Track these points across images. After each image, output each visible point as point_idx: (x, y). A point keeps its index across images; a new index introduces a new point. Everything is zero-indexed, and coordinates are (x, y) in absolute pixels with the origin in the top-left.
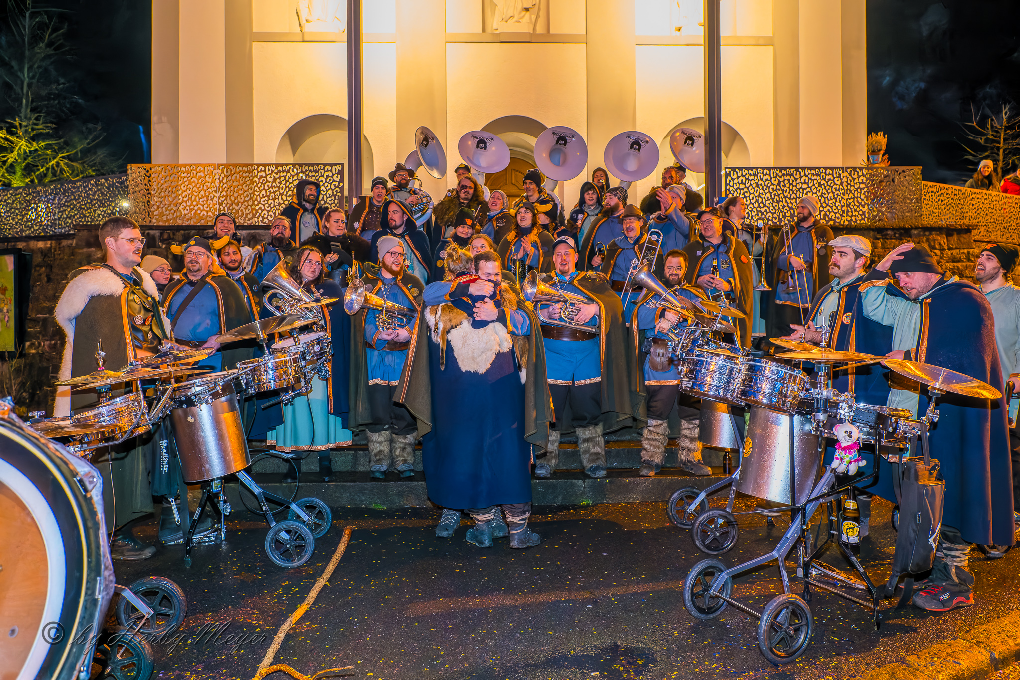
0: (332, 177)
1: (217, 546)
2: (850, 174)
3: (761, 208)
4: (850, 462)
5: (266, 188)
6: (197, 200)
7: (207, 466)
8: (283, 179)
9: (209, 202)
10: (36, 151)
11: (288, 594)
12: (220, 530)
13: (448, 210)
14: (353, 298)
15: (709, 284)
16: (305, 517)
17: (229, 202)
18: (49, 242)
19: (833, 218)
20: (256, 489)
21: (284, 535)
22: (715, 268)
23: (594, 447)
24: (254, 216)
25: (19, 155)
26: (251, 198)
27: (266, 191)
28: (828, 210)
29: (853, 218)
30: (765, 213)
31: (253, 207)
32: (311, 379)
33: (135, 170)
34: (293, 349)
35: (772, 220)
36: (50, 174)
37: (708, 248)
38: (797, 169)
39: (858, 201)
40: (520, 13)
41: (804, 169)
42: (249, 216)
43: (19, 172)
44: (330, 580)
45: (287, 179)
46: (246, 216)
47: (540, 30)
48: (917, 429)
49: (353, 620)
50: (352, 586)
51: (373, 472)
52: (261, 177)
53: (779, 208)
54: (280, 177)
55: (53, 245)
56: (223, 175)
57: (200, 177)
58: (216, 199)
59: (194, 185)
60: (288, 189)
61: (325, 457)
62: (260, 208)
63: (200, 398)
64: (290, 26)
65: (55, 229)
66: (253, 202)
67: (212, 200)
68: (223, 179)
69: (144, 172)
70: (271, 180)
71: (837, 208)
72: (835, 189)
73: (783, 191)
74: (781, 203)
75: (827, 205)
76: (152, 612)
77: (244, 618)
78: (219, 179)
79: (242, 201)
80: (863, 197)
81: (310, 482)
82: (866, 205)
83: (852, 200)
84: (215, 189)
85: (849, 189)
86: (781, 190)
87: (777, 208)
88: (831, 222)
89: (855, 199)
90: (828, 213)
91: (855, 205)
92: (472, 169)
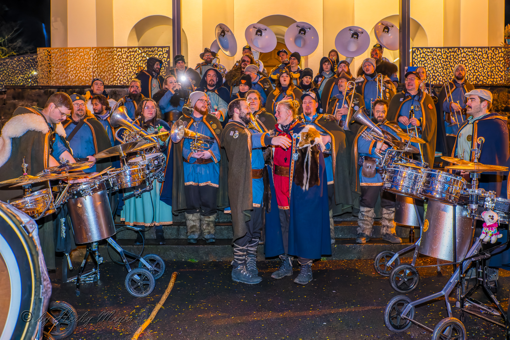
0: (163, 55)
1: (95, 283)
2: (493, 51)
3: (435, 73)
4: (492, 235)
5: (122, 62)
6: (80, 70)
7: (90, 234)
8: (132, 56)
9: (87, 71)
11: (138, 313)
12: (97, 273)
13: (234, 76)
16: (149, 267)
17: (99, 71)
19: (482, 79)
20: (119, 249)
21: (136, 277)
22: (411, 111)
24: (115, 80)
26: (113, 69)
27: (122, 64)
29: (495, 80)
30: (438, 77)
31: (114, 74)
32: (152, 182)
33: (42, 52)
34: (141, 163)
35: (442, 81)
38: (459, 48)
39: (498, 69)
41: (463, 48)
42: (112, 80)
44: (164, 305)
45: (135, 56)
46: (110, 80)
49: (179, 329)
50: (177, 308)
51: (189, 239)
52: (119, 55)
53: (447, 73)
54: (130, 55)
56: (95, 54)
57: (81, 56)
58: (91, 69)
59: (77, 60)
60: (135, 63)
62: (118, 75)
63: (85, 192)
66: (114, 71)
67: (89, 70)
68: (95, 56)
69: (47, 53)
70: (125, 57)
71: (484, 73)
72: (484, 61)
73: (450, 62)
74: (448, 70)
75: (478, 71)
76: (58, 323)
77: (113, 327)
78: (93, 56)
79: (107, 70)
80: (501, 66)
81: (151, 245)
82: (503, 72)
83: (494, 68)
84: (90, 63)
85: (493, 61)
86: (449, 62)
87: (445, 73)
88: (481, 83)
89: (497, 67)
90: (478, 76)
91: (496, 71)
92: (252, 49)
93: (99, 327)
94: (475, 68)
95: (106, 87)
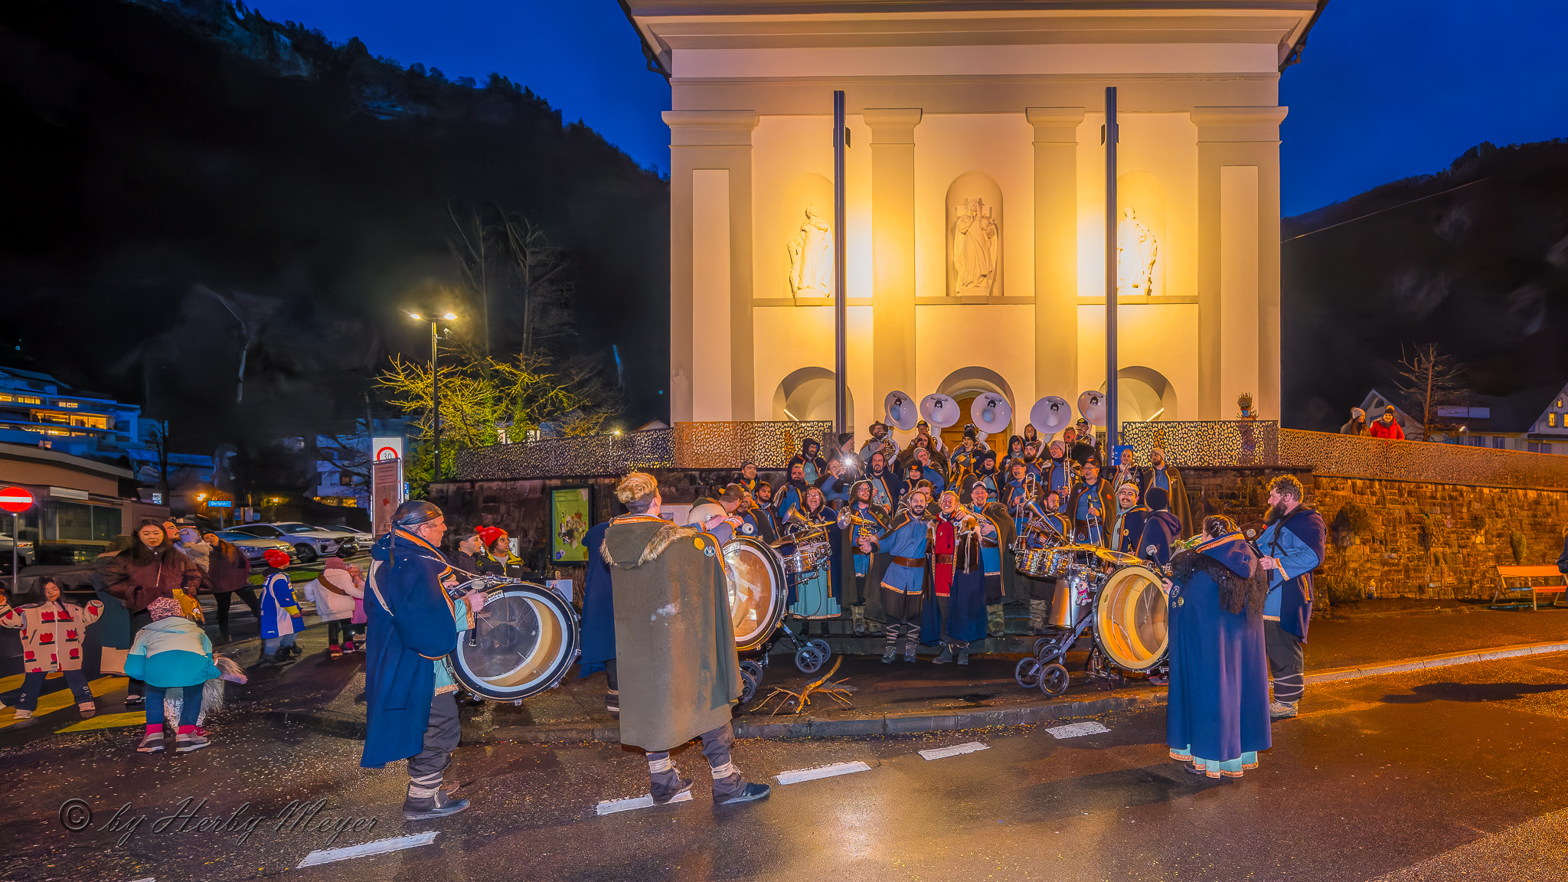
0: (824, 431)
2: (1221, 426)
6: (725, 448)
10: (537, 383)
13: (908, 458)
14: (844, 518)
17: (748, 450)
19: (1207, 460)
21: (805, 654)
24: (766, 460)
25: (521, 387)
26: (764, 447)
28: (1204, 454)
29: (1223, 460)
31: (766, 453)
32: (818, 570)
33: (679, 427)
38: (1179, 423)
40: (979, 279)
41: (1184, 422)
42: (763, 461)
43: (520, 404)
44: (834, 675)
45: (791, 432)
47: (996, 293)
52: (772, 431)
54: (785, 431)
57: (727, 431)
61: (825, 624)
62: (771, 455)
64: (783, 292)
67: (735, 448)
70: (779, 433)
71: (1210, 452)
72: (1209, 437)
73: (1168, 439)
75: (1203, 450)
80: (1231, 444)
83: (1222, 446)
85: (1220, 438)
88: (1206, 464)
89: (1225, 446)
90: (1203, 457)
91: (1225, 450)
92: (929, 425)
94: (1199, 446)
95: (758, 470)
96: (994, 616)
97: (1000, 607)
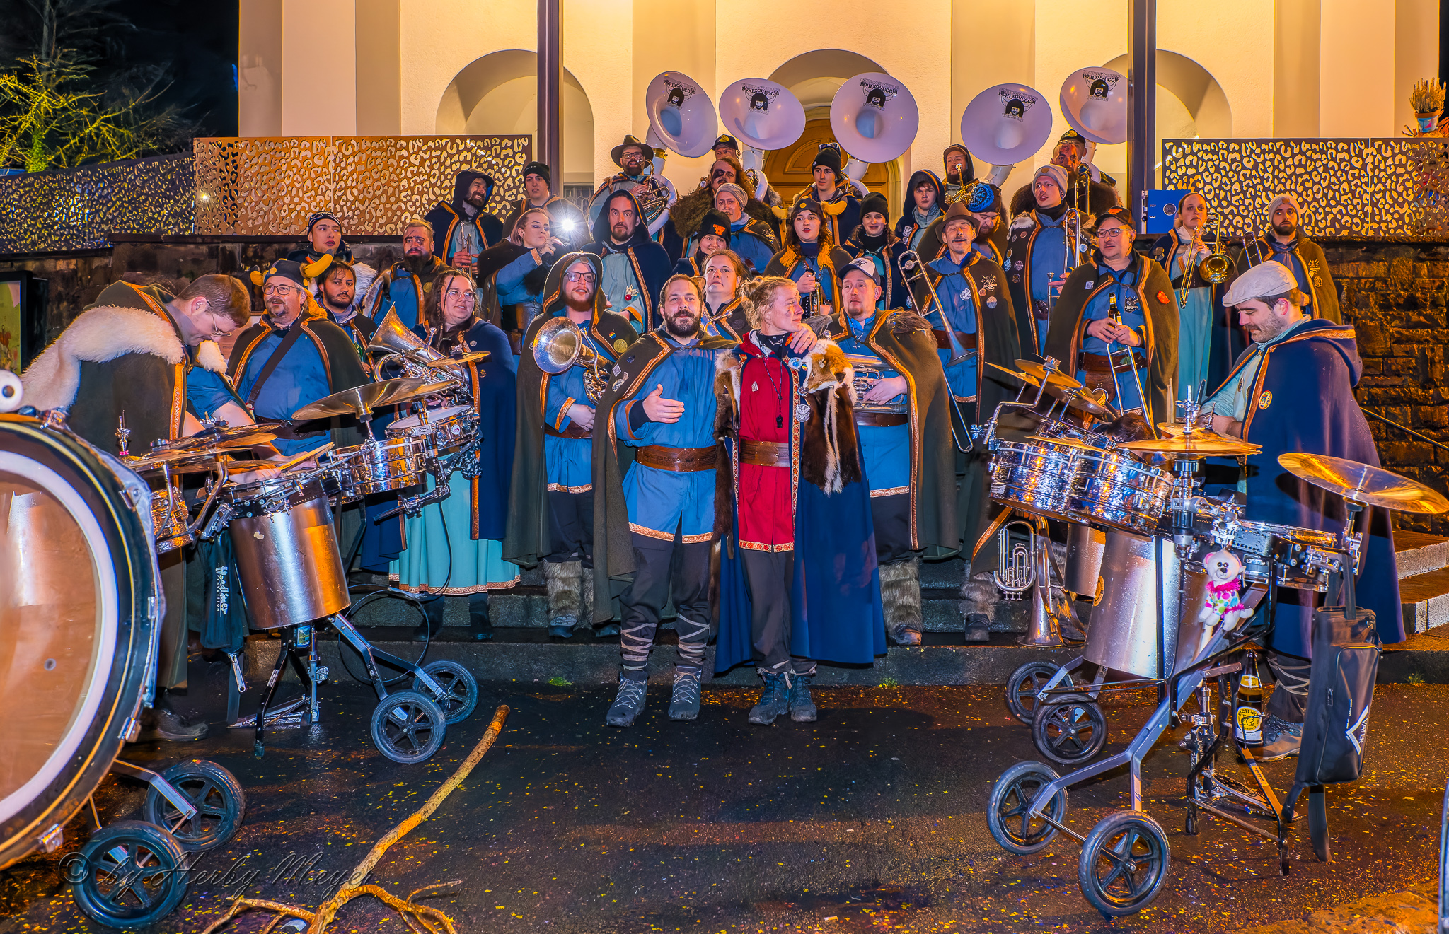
0: (513, 157)
1: (306, 730)
2: (1379, 151)
3: (1223, 207)
4: (1226, 611)
5: (409, 175)
6: (301, 195)
7: (283, 606)
8: (434, 160)
9: (319, 198)
11: (400, 799)
12: (310, 706)
13: (694, 211)
15: (1108, 334)
16: (438, 690)
17: (351, 198)
18: (74, 262)
19: (1348, 225)
20: (362, 645)
22: (1114, 309)
23: (903, 595)
24: (389, 221)
25: (37, 116)
26: (385, 192)
27: (409, 180)
28: (1340, 211)
29: (1383, 225)
30: (1231, 217)
31: (388, 206)
32: (448, 477)
33: (206, 149)
34: (417, 432)
35: (1242, 229)
36: (86, 148)
37: (1105, 277)
38: (1287, 142)
39: (1391, 197)
41: (1298, 142)
42: (382, 221)
44: (464, 782)
45: (442, 160)
46: (377, 221)
48: (1337, 563)
49: (490, 836)
50: (496, 790)
51: (552, 628)
53: (1255, 208)
54: (431, 158)
55: (80, 265)
56: (340, 155)
57: (305, 158)
58: (329, 193)
59: (295, 170)
60: (442, 177)
62: (399, 208)
63: (271, 503)
65: (84, 240)
66: (388, 198)
67: (324, 194)
68: (341, 160)
69: (217, 150)
70: (417, 162)
71: (1355, 207)
72: (1353, 175)
73: (1262, 178)
74: (1258, 200)
75: (1338, 203)
76: (194, 812)
77: (331, 829)
78: (334, 161)
79: (370, 196)
80: (1400, 189)
81: (455, 640)
82: (1406, 204)
83: (1381, 194)
84: (328, 177)
85: (1377, 176)
86: (1260, 177)
87: (1251, 208)
88: (1345, 233)
89: (1388, 193)
90: (1339, 217)
91: (1387, 203)
92: (740, 144)
93: (300, 829)
94: (1331, 194)
96: (897, 593)
97: (912, 569)
